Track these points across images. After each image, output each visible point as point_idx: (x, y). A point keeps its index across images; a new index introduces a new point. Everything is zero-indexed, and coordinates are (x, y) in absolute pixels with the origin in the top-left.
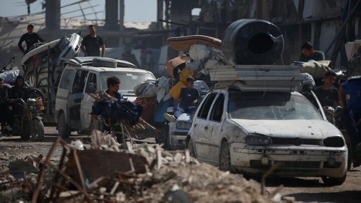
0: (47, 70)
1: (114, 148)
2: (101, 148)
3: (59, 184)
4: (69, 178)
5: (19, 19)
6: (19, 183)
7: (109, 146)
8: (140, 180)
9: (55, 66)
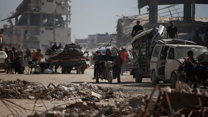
0: (145, 46)
1: (189, 92)
2: (181, 92)
3: (157, 112)
4: (163, 108)
5: (134, 17)
6: (135, 111)
7: (186, 90)
8: (205, 110)
9: (150, 44)
